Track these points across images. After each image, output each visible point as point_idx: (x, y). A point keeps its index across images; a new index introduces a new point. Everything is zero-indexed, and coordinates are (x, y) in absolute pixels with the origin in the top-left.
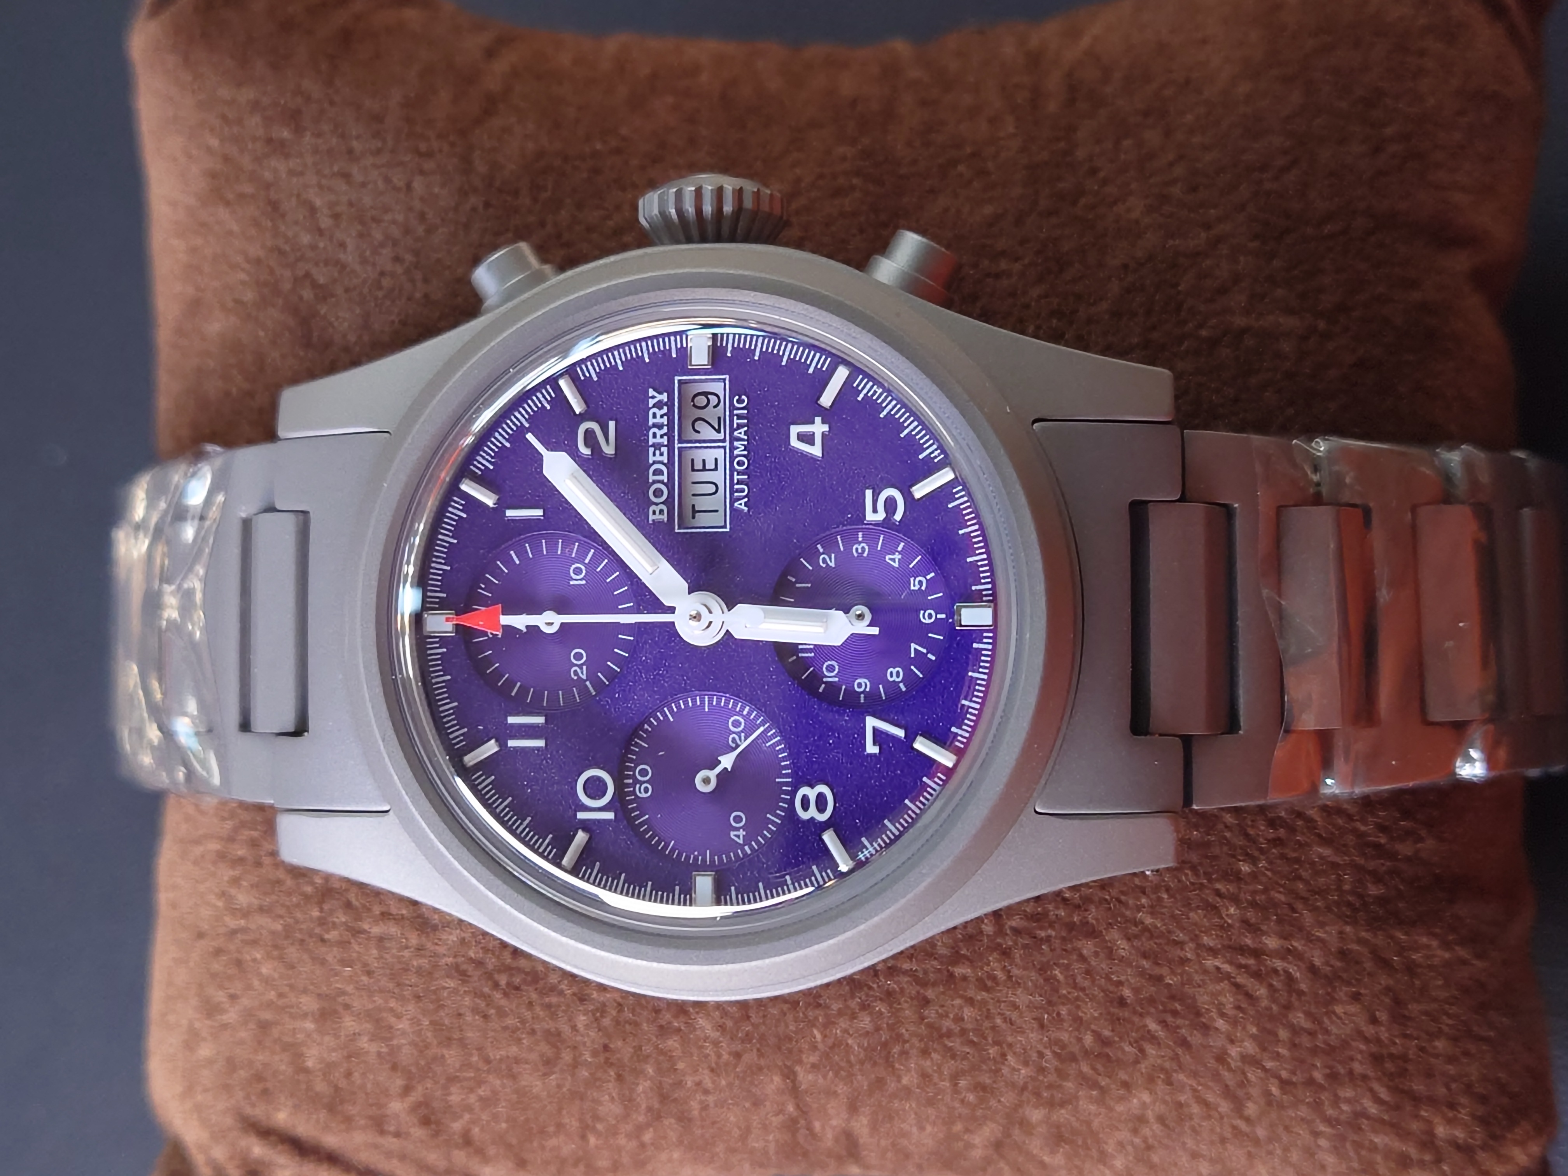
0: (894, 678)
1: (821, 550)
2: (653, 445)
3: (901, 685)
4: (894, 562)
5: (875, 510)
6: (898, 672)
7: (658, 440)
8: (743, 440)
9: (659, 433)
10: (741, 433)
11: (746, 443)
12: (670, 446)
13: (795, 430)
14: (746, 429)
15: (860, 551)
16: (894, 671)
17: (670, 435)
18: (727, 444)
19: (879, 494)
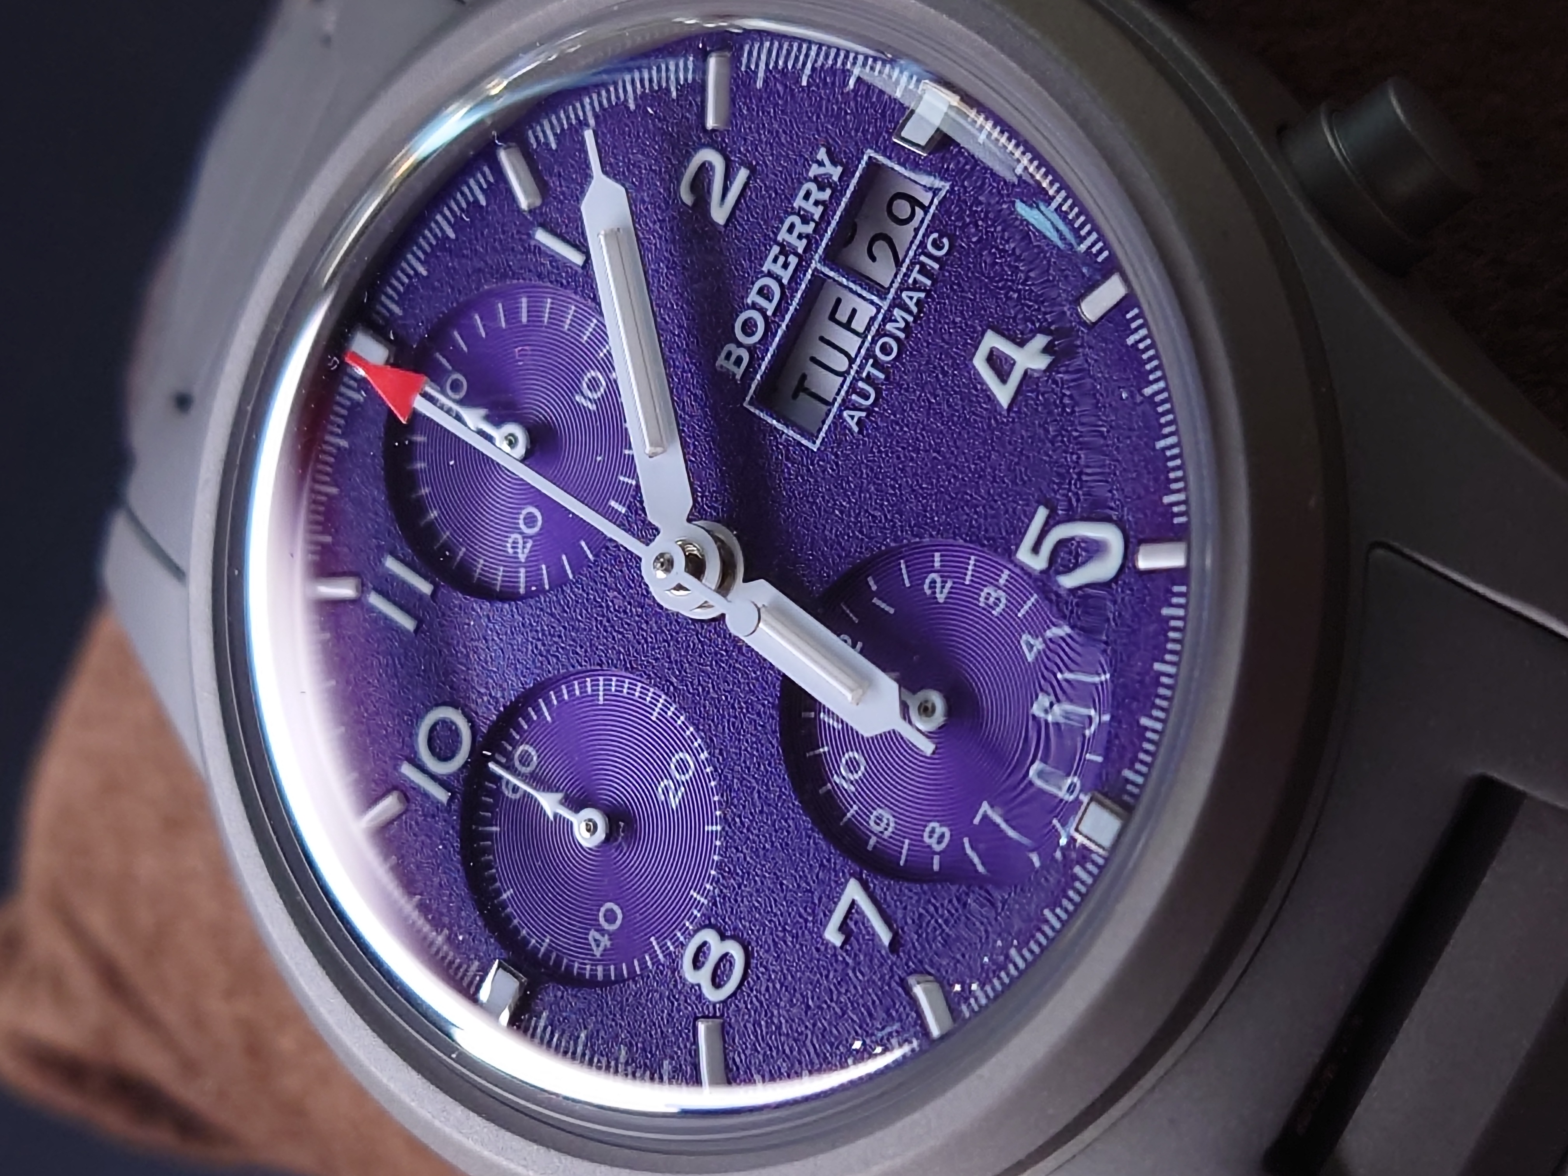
0: (933, 842)
1: (937, 564)
2: (781, 245)
3: (936, 860)
4: (1030, 650)
5: (1036, 549)
6: (942, 836)
7: (792, 239)
8: (910, 312)
9: (800, 228)
10: (911, 299)
11: (910, 319)
12: (804, 261)
13: (992, 341)
14: (922, 295)
15: (992, 600)
16: (939, 830)
17: (811, 241)
18: (885, 305)
19: (1054, 525)
